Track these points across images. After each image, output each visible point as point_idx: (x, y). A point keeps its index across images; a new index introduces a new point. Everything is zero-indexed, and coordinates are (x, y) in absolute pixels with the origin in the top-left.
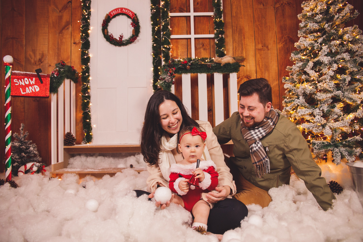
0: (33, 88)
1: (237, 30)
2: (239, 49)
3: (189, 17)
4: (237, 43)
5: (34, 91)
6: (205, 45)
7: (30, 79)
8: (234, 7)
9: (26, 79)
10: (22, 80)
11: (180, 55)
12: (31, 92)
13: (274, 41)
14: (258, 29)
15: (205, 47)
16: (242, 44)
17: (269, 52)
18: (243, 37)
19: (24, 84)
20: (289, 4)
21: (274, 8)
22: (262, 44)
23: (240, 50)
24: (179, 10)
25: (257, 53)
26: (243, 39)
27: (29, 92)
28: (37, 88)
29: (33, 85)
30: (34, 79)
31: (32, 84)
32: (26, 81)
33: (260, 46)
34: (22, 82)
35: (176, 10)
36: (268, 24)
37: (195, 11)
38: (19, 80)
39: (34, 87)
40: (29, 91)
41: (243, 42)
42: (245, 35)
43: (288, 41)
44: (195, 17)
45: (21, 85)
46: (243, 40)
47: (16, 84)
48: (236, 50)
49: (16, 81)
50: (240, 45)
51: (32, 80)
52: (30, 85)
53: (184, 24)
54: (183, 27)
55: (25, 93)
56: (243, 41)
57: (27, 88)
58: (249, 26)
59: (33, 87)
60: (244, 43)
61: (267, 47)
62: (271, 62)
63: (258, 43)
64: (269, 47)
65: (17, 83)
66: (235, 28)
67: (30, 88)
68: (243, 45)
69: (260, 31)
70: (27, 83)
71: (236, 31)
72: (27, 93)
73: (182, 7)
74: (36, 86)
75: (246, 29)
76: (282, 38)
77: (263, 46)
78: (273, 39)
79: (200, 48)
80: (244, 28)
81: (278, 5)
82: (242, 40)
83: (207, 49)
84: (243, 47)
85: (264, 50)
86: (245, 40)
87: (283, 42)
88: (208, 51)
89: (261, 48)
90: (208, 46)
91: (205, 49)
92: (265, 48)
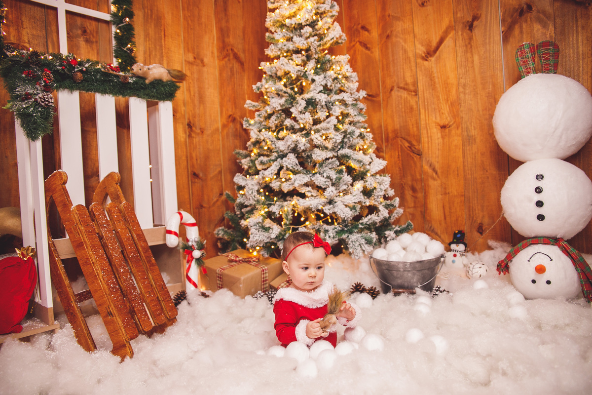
1: (151, 16)
2: (156, 55)
4: (151, 41)
6: (88, 31)
13: (212, 53)
14: (188, 24)
15: (88, 37)
16: (161, 46)
17: (205, 69)
18: (163, 33)
22: (194, 53)
23: (158, 57)
26: (163, 36)
33: (190, 57)
36: (203, 20)
41: (163, 43)
42: (166, 29)
43: (232, 56)
46: (163, 38)
48: (150, 56)
50: (158, 48)
56: (163, 41)
58: (172, 14)
60: (165, 45)
61: (202, 61)
62: (208, 89)
63: (189, 51)
64: (206, 60)
66: (149, 11)
68: (163, 48)
69: (191, 29)
71: (149, 17)
75: (168, 18)
76: (224, 50)
77: (195, 58)
78: (210, 48)
79: (77, 36)
80: (164, 16)
82: (161, 39)
83: (92, 42)
84: (162, 53)
85: (197, 65)
86: (166, 39)
87: (225, 57)
88: (94, 46)
89: (193, 60)
90: (95, 34)
91: (87, 41)
92: (199, 62)
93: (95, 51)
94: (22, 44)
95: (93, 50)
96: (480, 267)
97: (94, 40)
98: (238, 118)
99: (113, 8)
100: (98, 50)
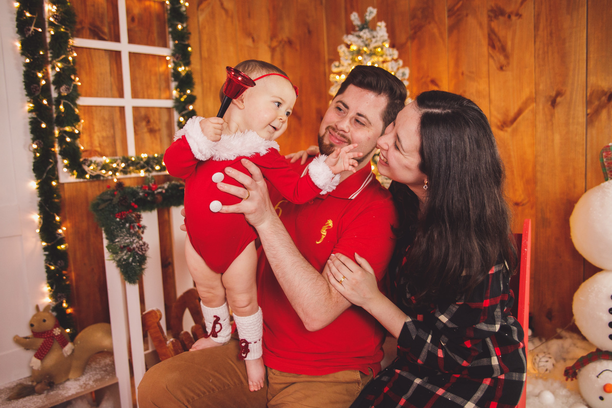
3: (118, 54)
8: (205, 38)
11: (97, 145)
15: (151, 127)
20: (290, 42)
21: (270, 47)
24: (90, 29)
35: (83, 28)
37: (131, 41)
44: (131, 55)
53: (103, 67)
54: (101, 74)
73: (98, 23)
81: (274, 44)
83: (155, 131)
88: (157, 135)
90: (158, 122)
91: (152, 131)
93: (159, 140)
94: (94, 149)
95: (156, 139)
96: (547, 361)
97: (157, 129)
99: (175, 93)
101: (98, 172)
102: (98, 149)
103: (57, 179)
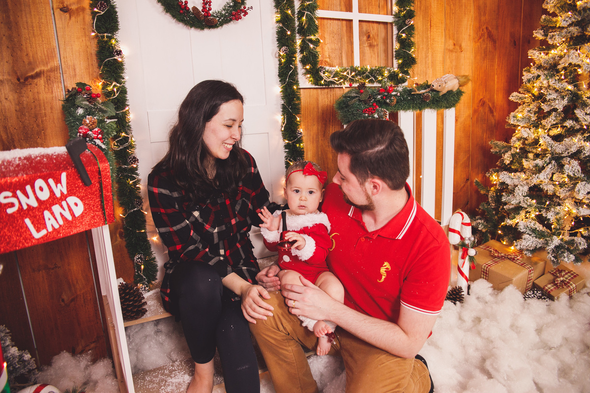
0: (64, 209)
1: (420, 8)
5: (70, 218)
6: (371, 36)
7: (51, 181)
9: (39, 183)
10: (28, 188)
11: (328, 56)
12: (61, 222)
13: (470, 35)
14: (450, 8)
15: (371, 42)
16: (427, 38)
17: (462, 54)
18: (429, 24)
19: (34, 204)
22: (454, 40)
23: (425, 50)
25: (448, 57)
26: (429, 27)
27: (57, 226)
28: (76, 205)
29: (64, 197)
30: (64, 176)
31: (58, 195)
32: (41, 189)
33: (451, 44)
34: (28, 197)
38: (19, 193)
39: (68, 204)
40: (53, 221)
41: (429, 34)
42: (432, 19)
43: (486, 36)
45: (25, 207)
46: (429, 29)
47: (10, 211)
49: (5, 198)
50: (425, 40)
51: (58, 181)
52: (54, 200)
55: (44, 232)
56: (429, 32)
57: (47, 214)
59: (64, 203)
60: (430, 36)
61: (460, 47)
63: (450, 38)
64: (463, 45)
65: (12, 205)
67: (56, 209)
68: (429, 39)
69: (453, 13)
70: (44, 196)
71: (419, 9)
72: (50, 229)
74: (72, 200)
75: (434, 7)
76: (480, 30)
77: (454, 45)
78: (468, 30)
80: (431, 6)
82: (428, 30)
83: (374, 46)
84: (428, 45)
85: (456, 52)
86: (432, 30)
87: (480, 38)
88: (375, 49)
89: (453, 47)
90: (376, 38)
91: (371, 46)
92: (457, 47)
93: (376, 54)
94: (324, 59)
95: (374, 53)
97: (376, 44)
98: (487, 101)
99: (395, 9)
100: (378, 53)
101: (331, 79)
102: (328, 60)
103: (297, 83)
